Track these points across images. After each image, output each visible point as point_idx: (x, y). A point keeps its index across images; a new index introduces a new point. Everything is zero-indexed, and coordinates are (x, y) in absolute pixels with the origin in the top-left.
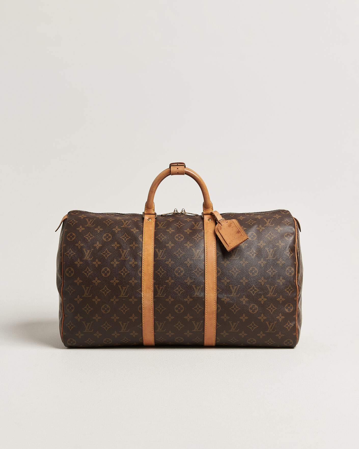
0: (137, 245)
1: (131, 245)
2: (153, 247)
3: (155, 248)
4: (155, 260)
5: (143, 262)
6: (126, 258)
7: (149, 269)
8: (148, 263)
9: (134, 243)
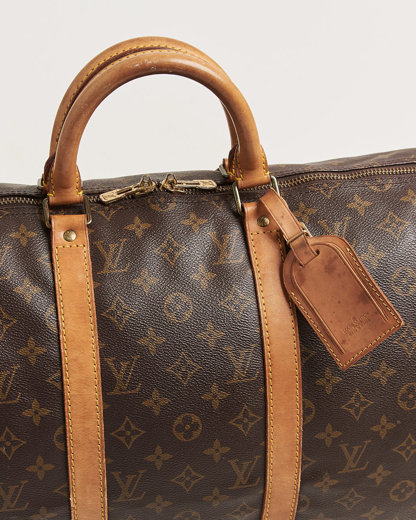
0: (41, 350)
1: (23, 351)
2: (96, 353)
3: (103, 354)
4: (107, 398)
5: (68, 408)
6: (9, 398)
7: (88, 429)
8: (86, 411)
9: (31, 341)
